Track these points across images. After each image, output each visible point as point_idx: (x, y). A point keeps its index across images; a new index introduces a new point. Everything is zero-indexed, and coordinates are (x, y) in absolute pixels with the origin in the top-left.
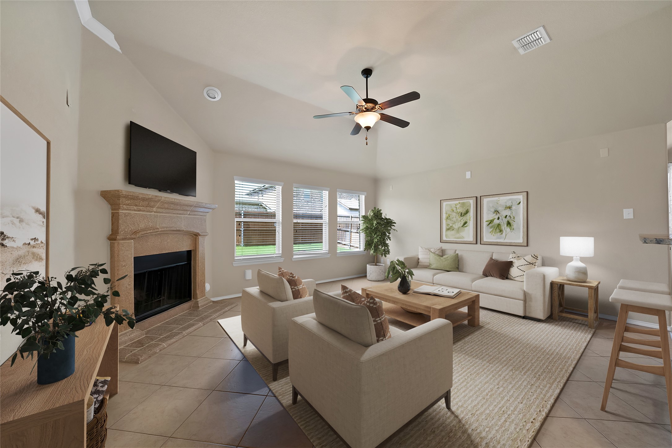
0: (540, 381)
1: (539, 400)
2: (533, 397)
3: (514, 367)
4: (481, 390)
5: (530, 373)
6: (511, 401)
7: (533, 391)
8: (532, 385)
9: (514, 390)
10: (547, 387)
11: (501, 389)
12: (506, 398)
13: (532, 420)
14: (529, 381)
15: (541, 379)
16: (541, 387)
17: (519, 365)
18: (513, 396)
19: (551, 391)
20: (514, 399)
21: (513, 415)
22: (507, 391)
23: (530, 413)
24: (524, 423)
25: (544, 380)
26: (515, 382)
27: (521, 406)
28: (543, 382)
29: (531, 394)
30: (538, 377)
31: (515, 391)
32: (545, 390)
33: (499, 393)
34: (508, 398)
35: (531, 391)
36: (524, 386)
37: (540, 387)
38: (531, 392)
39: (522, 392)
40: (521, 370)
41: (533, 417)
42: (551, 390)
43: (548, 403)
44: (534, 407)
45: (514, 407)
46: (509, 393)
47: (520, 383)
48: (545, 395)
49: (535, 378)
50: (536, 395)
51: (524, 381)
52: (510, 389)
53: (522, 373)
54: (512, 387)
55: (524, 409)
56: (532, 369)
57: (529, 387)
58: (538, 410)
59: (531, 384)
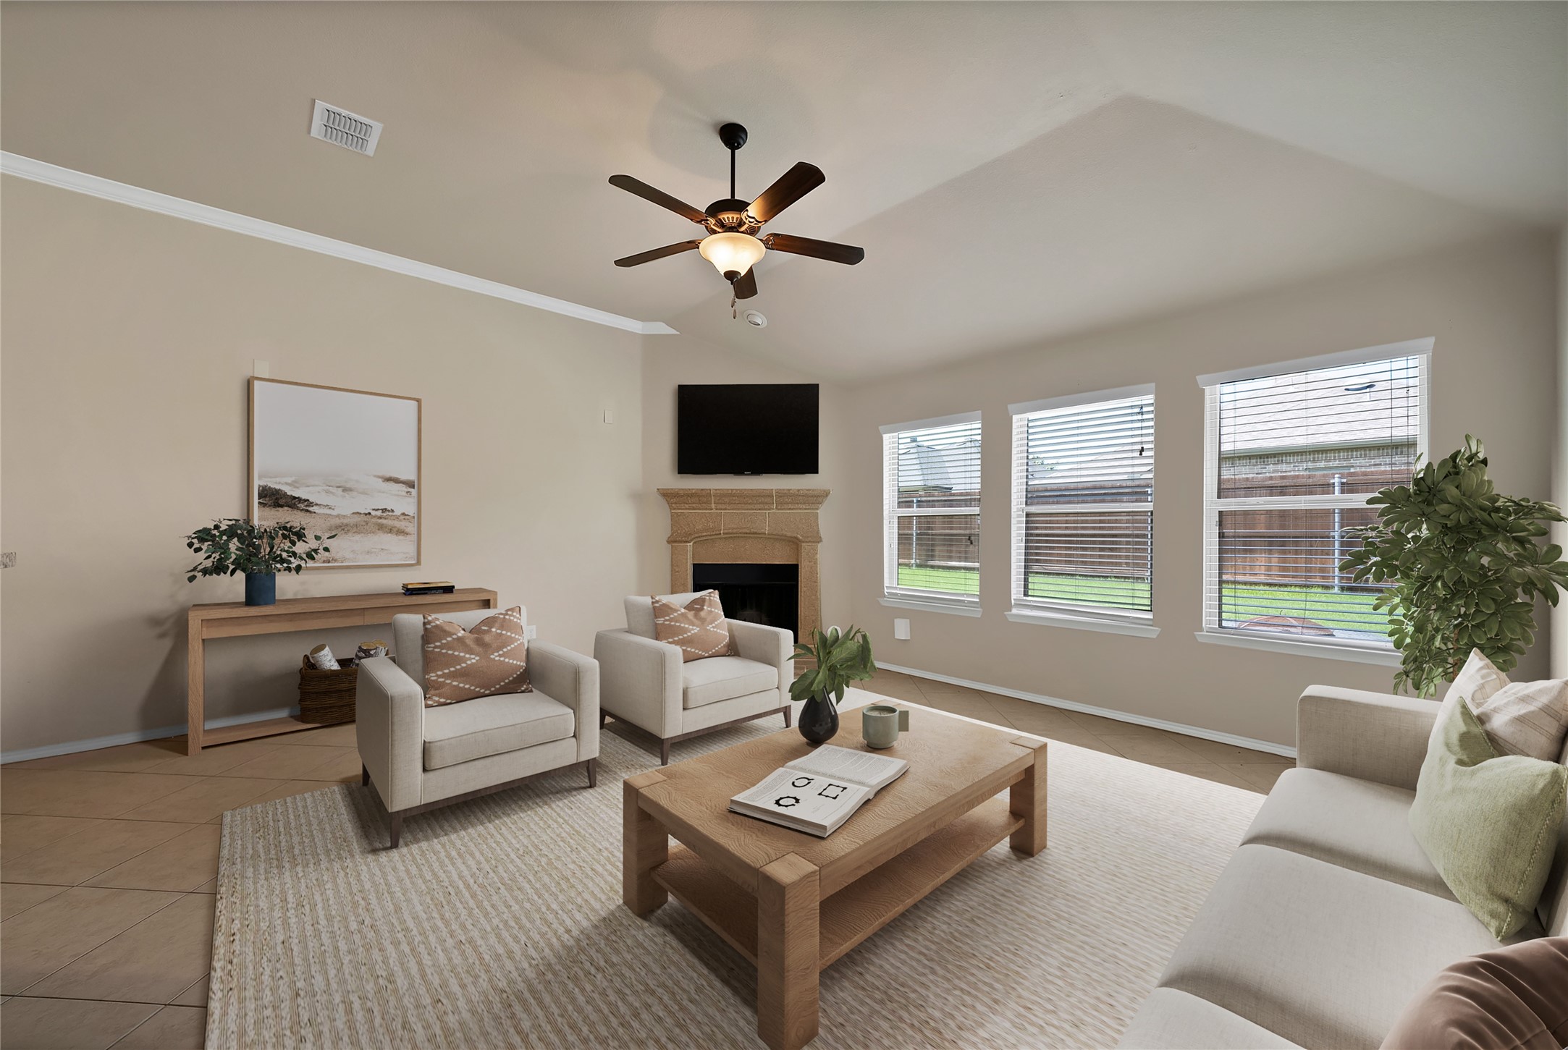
0: (286, 1023)
1: (249, 979)
2: (267, 972)
3: (395, 991)
4: (386, 894)
5: (335, 1020)
6: (308, 927)
7: (281, 982)
8: (298, 995)
9: (326, 948)
10: (251, 1027)
11: (354, 926)
12: (323, 922)
13: (237, 937)
14: (315, 996)
15: (288, 1033)
16: (268, 1012)
17: (392, 1011)
18: (315, 937)
19: (233, 1027)
20: (308, 934)
21: (280, 915)
22: (338, 932)
23: (249, 944)
24: (247, 923)
25: (274, 1040)
26: (346, 961)
27: (280, 937)
28: (274, 1030)
29: (281, 973)
30: (303, 1032)
31: (323, 948)
32: (251, 1014)
33: (347, 918)
34: (320, 927)
35: (286, 979)
36: (313, 973)
37: (270, 1009)
38: (284, 976)
39: (306, 959)
40: (369, 1004)
41: (237, 942)
42: (235, 1029)
43: (222, 991)
44: (250, 957)
45: (292, 925)
46: (328, 935)
47: (332, 973)
48: (242, 1000)
49: (306, 1020)
50: (266, 983)
51: (328, 985)
52: (337, 941)
53: (354, 998)
54: (337, 948)
55: (269, 938)
56: (346, 1039)
57: (300, 984)
58: (235, 961)
59: (302, 993)
